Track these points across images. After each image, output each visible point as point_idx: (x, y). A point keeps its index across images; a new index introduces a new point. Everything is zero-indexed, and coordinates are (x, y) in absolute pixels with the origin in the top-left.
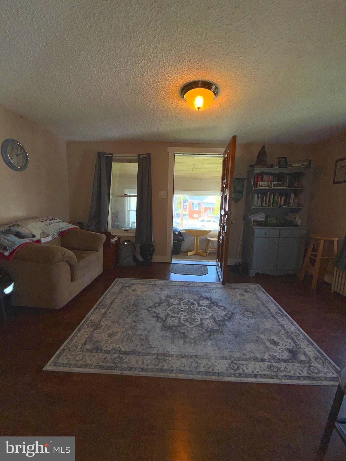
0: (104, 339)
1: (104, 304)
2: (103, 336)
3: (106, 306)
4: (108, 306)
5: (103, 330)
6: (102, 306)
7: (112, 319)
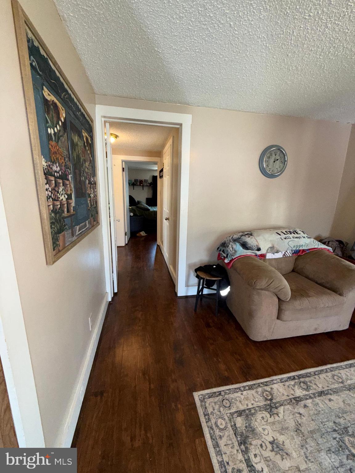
0: (263, 440)
1: (308, 383)
2: (266, 432)
3: (307, 389)
4: (311, 392)
5: (274, 423)
6: (304, 382)
7: (300, 421)
